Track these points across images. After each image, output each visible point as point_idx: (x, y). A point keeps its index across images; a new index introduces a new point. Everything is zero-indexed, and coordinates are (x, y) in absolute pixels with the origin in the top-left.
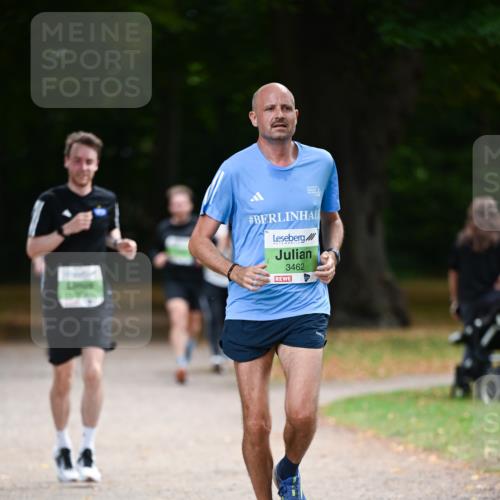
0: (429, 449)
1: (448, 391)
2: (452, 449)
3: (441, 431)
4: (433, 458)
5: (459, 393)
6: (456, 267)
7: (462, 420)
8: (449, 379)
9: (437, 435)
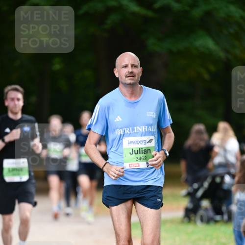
1: (180, 220)
5: (186, 220)
6: (185, 158)
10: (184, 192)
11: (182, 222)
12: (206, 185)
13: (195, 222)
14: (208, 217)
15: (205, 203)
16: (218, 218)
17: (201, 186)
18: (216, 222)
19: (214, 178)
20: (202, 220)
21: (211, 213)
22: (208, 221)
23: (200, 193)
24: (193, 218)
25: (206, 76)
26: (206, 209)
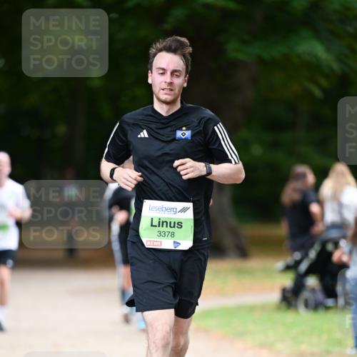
4: (265, 353)
9: (268, 336)
10: (280, 264)
12: (313, 254)
13: (296, 309)
14: (316, 301)
15: (312, 281)
16: (330, 302)
17: (305, 256)
18: (327, 308)
19: (324, 245)
20: (307, 305)
21: (320, 296)
22: (316, 306)
23: (303, 267)
24: (293, 303)
26: (313, 290)
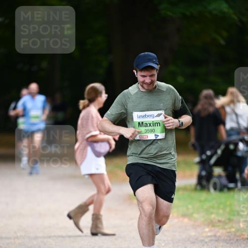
0: (184, 216)
1: (193, 187)
2: (195, 215)
3: (190, 206)
4: (186, 220)
5: (198, 187)
7: (201, 201)
8: (194, 181)
9: (188, 209)
10: (197, 159)
11: (196, 189)
12: (219, 152)
13: (209, 190)
14: (221, 184)
15: (218, 171)
16: (231, 185)
17: (215, 153)
18: (229, 189)
19: (227, 145)
21: (224, 181)
23: (213, 161)
25: (222, 42)
26: (219, 176)
